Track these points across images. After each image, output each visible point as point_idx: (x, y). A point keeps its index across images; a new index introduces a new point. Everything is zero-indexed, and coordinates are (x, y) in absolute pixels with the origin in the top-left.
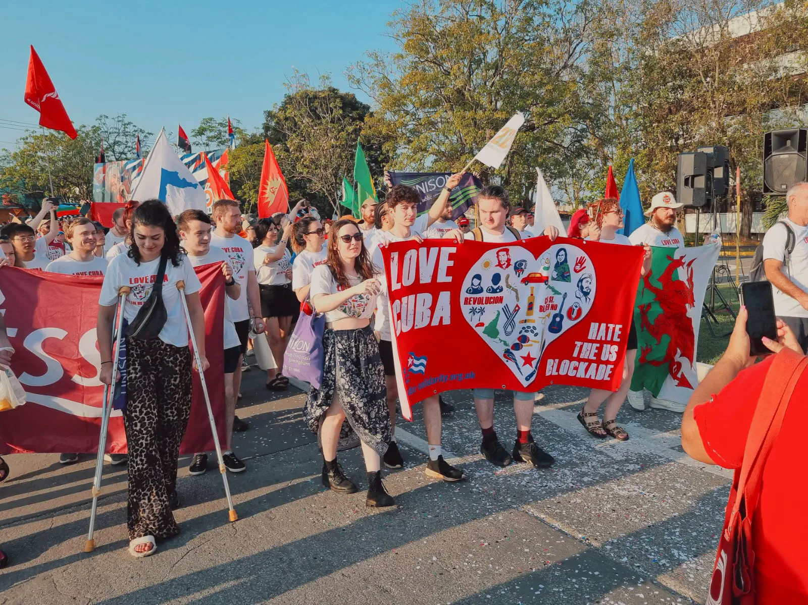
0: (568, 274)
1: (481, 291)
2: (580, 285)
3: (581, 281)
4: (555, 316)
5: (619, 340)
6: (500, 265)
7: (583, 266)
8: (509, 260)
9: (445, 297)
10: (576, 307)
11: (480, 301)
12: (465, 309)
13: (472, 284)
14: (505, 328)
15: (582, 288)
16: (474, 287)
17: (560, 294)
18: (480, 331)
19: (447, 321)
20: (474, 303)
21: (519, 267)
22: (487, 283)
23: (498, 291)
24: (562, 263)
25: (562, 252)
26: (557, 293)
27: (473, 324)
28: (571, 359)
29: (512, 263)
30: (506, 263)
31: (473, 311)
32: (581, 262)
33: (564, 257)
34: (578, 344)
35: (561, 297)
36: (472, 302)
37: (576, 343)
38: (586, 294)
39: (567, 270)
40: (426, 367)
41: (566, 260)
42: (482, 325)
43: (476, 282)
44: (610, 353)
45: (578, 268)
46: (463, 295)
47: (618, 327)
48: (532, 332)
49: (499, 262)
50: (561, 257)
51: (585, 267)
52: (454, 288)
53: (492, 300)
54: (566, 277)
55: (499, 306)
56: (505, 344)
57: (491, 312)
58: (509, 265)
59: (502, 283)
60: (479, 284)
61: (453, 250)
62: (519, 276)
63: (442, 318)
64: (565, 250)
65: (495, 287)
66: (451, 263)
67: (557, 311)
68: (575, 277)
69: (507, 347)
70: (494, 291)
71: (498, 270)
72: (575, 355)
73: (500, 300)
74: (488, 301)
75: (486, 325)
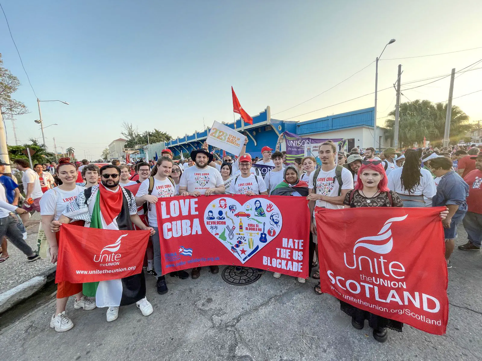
0: (264, 213)
1: (214, 218)
2: (272, 219)
3: (272, 216)
4: (262, 234)
5: (302, 248)
6: (221, 206)
7: (271, 209)
8: (225, 205)
9: (196, 221)
10: (272, 229)
11: (214, 223)
12: (208, 227)
13: (209, 215)
14: (229, 236)
15: (273, 220)
16: (210, 216)
17: (261, 223)
18: (217, 237)
19: (200, 232)
20: (212, 224)
21: (231, 208)
22: (216, 215)
23: (222, 219)
24: (259, 208)
25: (258, 202)
26: (259, 222)
27: (213, 234)
28: (277, 258)
29: (228, 206)
30: (224, 206)
31: (212, 227)
32: (270, 206)
33: (259, 204)
34: (278, 249)
35: (262, 225)
36: (210, 224)
37: (277, 249)
38: (276, 223)
39: (263, 211)
40: (193, 253)
41: (261, 206)
42: (218, 234)
43: (210, 214)
44: (298, 256)
45: (269, 209)
46: (206, 220)
47: (301, 241)
48: (243, 239)
49: (220, 205)
50: (257, 204)
51: (273, 209)
52: (200, 217)
53: (220, 223)
54: (263, 214)
55: (225, 226)
56: (231, 243)
57: (221, 228)
58: (226, 207)
59: (224, 215)
60: (212, 215)
61: (196, 200)
62: (233, 213)
63: (197, 231)
64: (259, 201)
65: (221, 217)
66: (197, 206)
67: (262, 232)
68: (268, 215)
69: (232, 245)
70: (220, 219)
71: (221, 209)
72: (278, 256)
73: (225, 223)
74: (218, 223)
75: (220, 234)
